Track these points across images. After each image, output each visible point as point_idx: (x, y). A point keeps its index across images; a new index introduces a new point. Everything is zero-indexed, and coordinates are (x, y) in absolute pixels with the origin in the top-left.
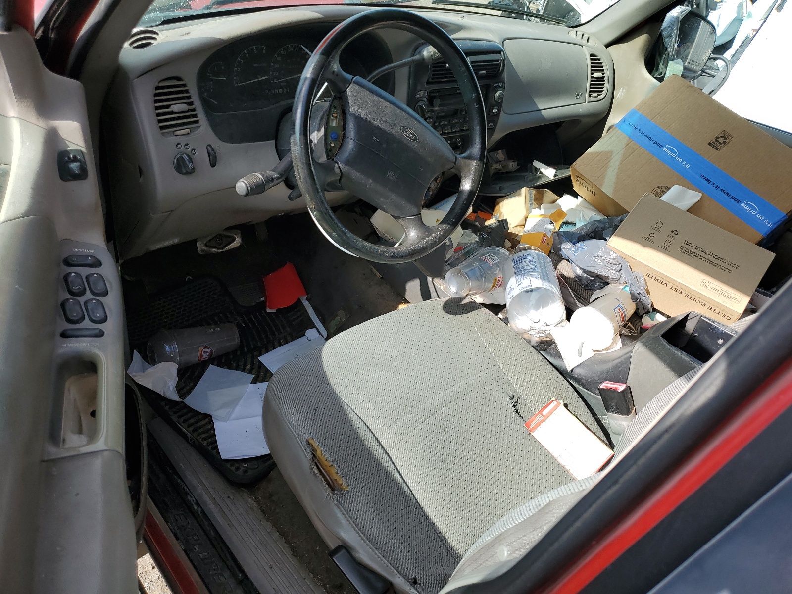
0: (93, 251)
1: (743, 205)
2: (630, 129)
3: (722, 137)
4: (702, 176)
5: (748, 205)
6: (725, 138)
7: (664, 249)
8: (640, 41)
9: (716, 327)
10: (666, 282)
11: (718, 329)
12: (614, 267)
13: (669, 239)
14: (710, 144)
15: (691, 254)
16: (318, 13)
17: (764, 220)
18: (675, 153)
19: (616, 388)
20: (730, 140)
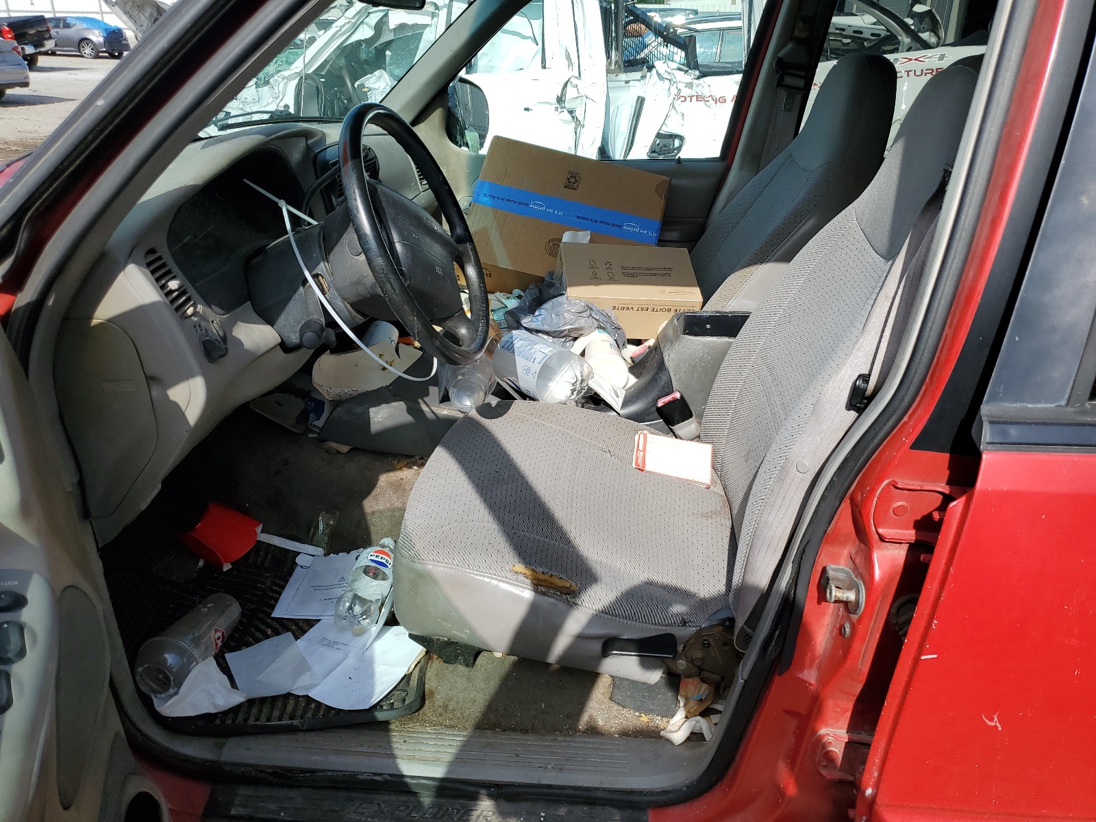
0: (16, 583)
1: (625, 228)
2: (487, 200)
3: (571, 177)
4: (578, 217)
5: (628, 226)
6: (575, 178)
7: (612, 280)
8: (437, 116)
9: (700, 316)
10: (632, 306)
11: (703, 316)
12: (584, 315)
13: (609, 271)
14: (565, 187)
15: (633, 276)
16: (260, 134)
17: (648, 233)
18: (543, 206)
19: (673, 398)
20: (580, 178)
